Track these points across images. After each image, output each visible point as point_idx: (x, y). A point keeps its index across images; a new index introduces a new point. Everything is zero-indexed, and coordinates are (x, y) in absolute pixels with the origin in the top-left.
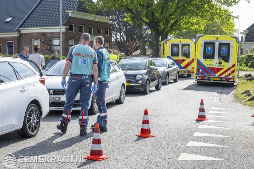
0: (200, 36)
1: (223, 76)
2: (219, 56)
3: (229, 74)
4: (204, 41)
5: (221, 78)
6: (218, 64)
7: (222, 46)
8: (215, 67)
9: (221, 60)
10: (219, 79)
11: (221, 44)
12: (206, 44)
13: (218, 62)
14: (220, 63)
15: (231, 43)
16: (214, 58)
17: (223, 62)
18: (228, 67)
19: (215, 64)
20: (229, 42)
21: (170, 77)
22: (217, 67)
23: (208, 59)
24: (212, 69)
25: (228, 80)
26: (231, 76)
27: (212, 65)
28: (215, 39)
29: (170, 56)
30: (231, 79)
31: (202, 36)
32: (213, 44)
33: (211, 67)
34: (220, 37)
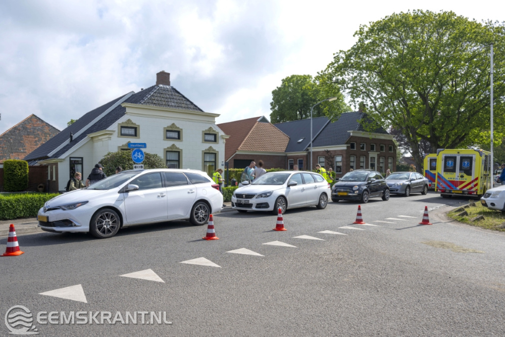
0: (440, 151)
1: (465, 189)
2: (461, 169)
3: (472, 188)
4: (444, 155)
5: (464, 191)
6: (459, 177)
8: (456, 180)
9: (463, 173)
10: (461, 192)
11: (462, 158)
12: (447, 158)
14: (462, 177)
15: (474, 156)
16: (455, 172)
17: (465, 175)
18: (470, 181)
19: (456, 177)
20: (471, 156)
21: (411, 190)
22: (458, 180)
23: (449, 173)
24: (452, 182)
25: (470, 193)
26: (474, 189)
27: (453, 179)
28: (456, 153)
29: (429, 170)
30: (474, 192)
31: (443, 150)
32: (454, 158)
34: (462, 151)
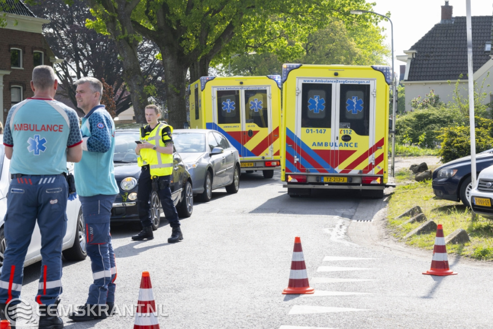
0: (292, 69)
1: (355, 171)
2: (343, 119)
3: (370, 167)
4: (301, 82)
5: (351, 178)
6: (340, 141)
7: (349, 93)
8: (332, 148)
9: (349, 129)
10: (346, 180)
11: (345, 88)
12: (308, 89)
13: (340, 137)
14: (346, 138)
15: (372, 84)
16: (329, 126)
17: (353, 134)
18: (367, 149)
19: (333, 140)
20: (365, 83)
21: (215, 179)
22: (337, 148)
23: (314, 129)
24: (324, 154)
25: (367, 181)
26: (374, 172)
27: (326, 144)
28: (331, 74)
29: (216, 122)
30: (375, 178)
31: (298, 67)
32: (327, 88)
33: (323, 148)
34: (343, 69)
